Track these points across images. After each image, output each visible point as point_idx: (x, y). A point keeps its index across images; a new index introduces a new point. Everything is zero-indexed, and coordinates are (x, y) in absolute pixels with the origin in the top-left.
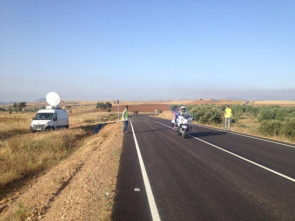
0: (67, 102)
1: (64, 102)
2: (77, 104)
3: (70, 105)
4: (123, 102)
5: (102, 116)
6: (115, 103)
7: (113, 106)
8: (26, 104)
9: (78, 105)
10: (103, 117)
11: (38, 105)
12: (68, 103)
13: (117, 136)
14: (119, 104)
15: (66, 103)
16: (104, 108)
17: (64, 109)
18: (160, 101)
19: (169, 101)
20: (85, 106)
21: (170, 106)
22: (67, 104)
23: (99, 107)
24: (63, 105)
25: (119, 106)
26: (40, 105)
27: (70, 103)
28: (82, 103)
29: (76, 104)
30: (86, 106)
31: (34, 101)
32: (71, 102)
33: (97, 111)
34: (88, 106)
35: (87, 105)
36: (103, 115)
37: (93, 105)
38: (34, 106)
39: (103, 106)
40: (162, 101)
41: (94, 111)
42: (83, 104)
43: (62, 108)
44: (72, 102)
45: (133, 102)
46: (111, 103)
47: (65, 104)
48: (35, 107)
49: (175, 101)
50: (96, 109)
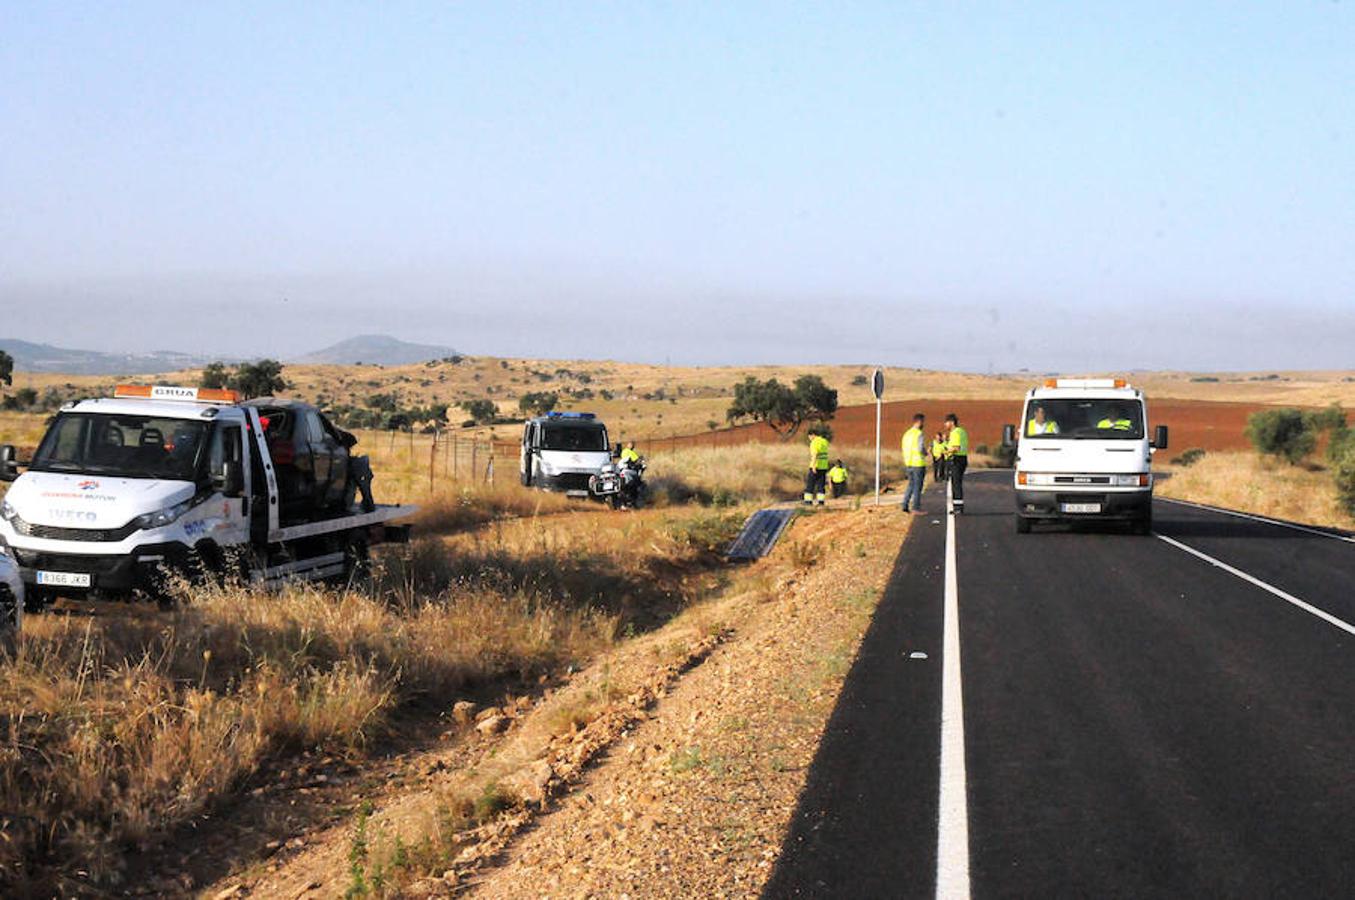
0: (527, 369)
1: (505, 365)
2: (592, 387)
3: (549, 387)
4: (918, 376)
5: (775, 470)
6: (860, 381)
7: (842, 407)
8: (284, 375)
9: (600, 388)
10: (780, 474)
11: (342, 382)
12: (536, 373)
13: (864, 558)
14: (889, 396)
15: (520, 376)
16: (786, 418)
17: (510, 416)
18: (1199, 380)
19: (1274, 377)
20: (648, 397)
21: (1252, 415)
22: (527, 382)
23: (751, 412)
24: (499, 388)
25: (882, 404)
26: (349, 384)
27: (546, 378)
28: (626, 382)
29: (588, 380)
30: (651, 402)
31: (311, 354)
32: (552, 371)
33: (738, 434)
34: (673, 400)
35: (660, 395)
36: (780, 465)
37: (707, 392)
38: (311, 387)
39: (778, 404)
40: (1216, 380)
41: (714, 435)
42: (635, 386)
43: (497, 410)
44: (562, 367)
45: (995, 382)
46: (831, 388)
47: (514, 380)
48: (320, 397)
49: (1326, 381)
50: (727, 425)
